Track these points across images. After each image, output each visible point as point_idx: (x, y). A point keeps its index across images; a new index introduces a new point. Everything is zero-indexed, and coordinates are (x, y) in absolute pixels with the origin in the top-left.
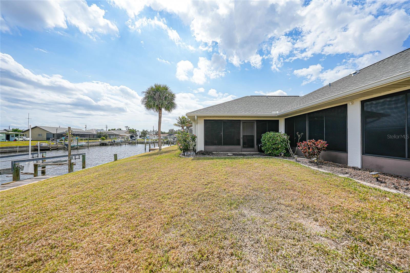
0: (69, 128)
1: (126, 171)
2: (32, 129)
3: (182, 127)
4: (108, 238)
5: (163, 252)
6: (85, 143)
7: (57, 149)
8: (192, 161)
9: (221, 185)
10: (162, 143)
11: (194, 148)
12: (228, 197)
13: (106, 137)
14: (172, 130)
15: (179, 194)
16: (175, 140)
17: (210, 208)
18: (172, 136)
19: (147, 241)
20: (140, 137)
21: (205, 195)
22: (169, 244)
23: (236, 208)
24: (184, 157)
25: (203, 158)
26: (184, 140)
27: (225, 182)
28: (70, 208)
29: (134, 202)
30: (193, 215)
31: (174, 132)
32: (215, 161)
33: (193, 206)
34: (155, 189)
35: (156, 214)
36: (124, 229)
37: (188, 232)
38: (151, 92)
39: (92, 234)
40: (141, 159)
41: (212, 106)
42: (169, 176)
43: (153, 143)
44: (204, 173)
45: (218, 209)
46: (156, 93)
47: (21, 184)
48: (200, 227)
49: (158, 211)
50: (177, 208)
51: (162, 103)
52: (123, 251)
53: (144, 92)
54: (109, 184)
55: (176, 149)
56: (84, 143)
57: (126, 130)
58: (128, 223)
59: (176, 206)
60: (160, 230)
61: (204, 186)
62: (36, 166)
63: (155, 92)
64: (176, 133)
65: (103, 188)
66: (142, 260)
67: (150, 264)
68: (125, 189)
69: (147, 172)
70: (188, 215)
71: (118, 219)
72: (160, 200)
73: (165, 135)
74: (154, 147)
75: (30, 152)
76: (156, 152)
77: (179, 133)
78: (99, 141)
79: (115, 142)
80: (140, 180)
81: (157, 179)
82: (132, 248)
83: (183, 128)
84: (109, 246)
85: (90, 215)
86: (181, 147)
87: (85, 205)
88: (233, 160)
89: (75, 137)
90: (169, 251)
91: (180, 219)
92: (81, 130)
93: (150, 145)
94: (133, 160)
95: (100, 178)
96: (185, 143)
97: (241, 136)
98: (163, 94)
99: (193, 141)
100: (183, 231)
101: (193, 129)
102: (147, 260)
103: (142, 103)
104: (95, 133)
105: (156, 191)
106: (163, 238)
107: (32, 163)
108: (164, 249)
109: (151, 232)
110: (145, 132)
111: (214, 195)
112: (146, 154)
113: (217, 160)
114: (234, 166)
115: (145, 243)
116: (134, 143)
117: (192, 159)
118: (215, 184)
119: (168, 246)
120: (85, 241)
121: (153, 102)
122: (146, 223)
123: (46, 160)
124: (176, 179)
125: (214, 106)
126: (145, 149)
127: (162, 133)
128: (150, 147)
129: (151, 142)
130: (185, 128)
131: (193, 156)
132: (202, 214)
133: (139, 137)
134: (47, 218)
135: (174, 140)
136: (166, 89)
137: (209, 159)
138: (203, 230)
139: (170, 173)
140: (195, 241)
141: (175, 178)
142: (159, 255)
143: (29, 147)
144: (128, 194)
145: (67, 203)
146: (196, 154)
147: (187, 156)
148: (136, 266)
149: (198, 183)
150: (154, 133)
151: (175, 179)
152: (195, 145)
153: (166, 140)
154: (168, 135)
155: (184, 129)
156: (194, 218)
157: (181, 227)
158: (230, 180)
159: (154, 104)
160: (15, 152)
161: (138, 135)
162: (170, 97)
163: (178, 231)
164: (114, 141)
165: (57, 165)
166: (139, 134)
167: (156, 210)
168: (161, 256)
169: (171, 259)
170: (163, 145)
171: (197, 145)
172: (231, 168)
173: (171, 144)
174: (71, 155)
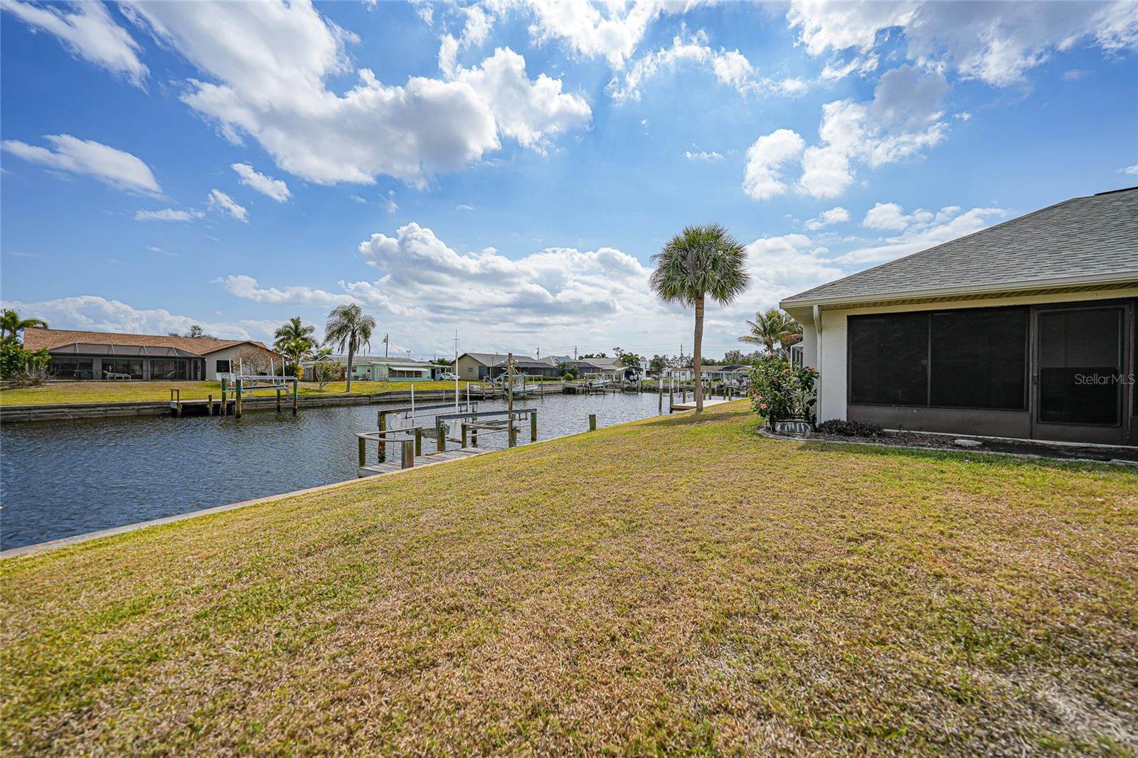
0: (510, 354)
1: (614, 457)
2: (459, 359)
3: (766, 343)
4: (570, 612)
5: (698, 708)
6: (536, 387)
7: (493, 398)
8: (799, 452)
9: (921, 553)
10: (705, 391)
11: (808, 409)
12: (956, 607)
13: (575, 374)
14: (736, 354)
15: (754, 551)
16: (745, 384)
17: (867, 626)
18: (735, 371)
19: (656, 659)
20: (648, 373)
21: (849, 576)
22: (716, 691)
23: (998, 667)
24: (771, 436)
25: (844, 445)
26: (772, 382)
27: (940, 546)
28: (507, 521)
29: (629, 543)
30: (798, 631)
31: (740, 359)
32: (894, 461)
33: (800, 600)
34: (682, 520)
35: (683, 591)
36: (603, 605)
37: (779, 679)
38: (675, 254)
39: (541, 592)
40: (647, 432)
41: (882, 267)
42: (722, 489)
43: (681, 390)
44: (844, 497)
45: (902, 639)
46: (688, 252)
47: (447, 459)
48: (824, 681)
49: (687, 583)
50: (744, 590)
51: (705, 278)
52: (599, 658)
53: (655, 256)
54: (578, 485)
55: (747, 409)
56: (534, 387)
57: (615, 356)
58: (613, 591)
59: (743, 584)
60: (690, 638)
61: (844, 542)
62: (464, 428)
63: (686, 250)
64: (746, 362)
65: (566, 493)
66: (640, 704)
67: (659, 725)
68: (609, 502)
69: (664, 468)
70: (781, 625)
71: (592, 574)
72: (694, 552)
73: (715, 369)
74: (684, 402)
75: (457, 403)
76: (689, 415)
77: (754, 364)
78: (562, 383)
79: (593, 386)
80: (646, 486)
81: (687, 492)
82: (618, 661)
83: (770, 346)
84: (570, 632)
85: (539, 546)
86: (764, 406)
87: (532, 522)
88: (983, 468)
89: (521, 375)
90: (714, 714)
91: (753, 629)
92: (529, 358)
93: (671, 396)
94: (630, 432)
95: (560, 468)
96: (776, 395)
97: (1033, 372)
98: (706, 253)
99: (804, 389)
100: (761, 671)
101: (804, 351)
102: (652, 709)
103: (653, 286)
104: (554, 365)
105: (684, 525)
106: (698, 667)
107: (460, 422)
108: (700, 702)
109: (667, 635)
110: (661, 360)
111: (884, 585)
112: (661, 419)
113: (902, 458)
114: (986, 492)
115: (650, 659)
116: (634, 390)
117: (801, 445)
118: (891, 547)
119: (711, 697)
120: (527, 601)
121: (679, 278)
122: (655, 607)
123: (478, 418)
124: (745, 500)
125: (890, 264)
126: (660, 405)
127: (706, 363)
128: (672, 401)
129: (675, 388)
130: (777, 346)
131: (803, 436)
132: (833, 637)
133: (644, 373)
134: (474, 532)
135: (740, 382)
136: (715, 235)
137: (866, 451)
138: (837, 696)
139: (726, 480)
140: (802, 722)
141: (740, 499)
142: (684, 712)
143: (454, 391)
144: (615, 518)
145: (502, 511)
146: (815, 430)
147: (782, 434)
148: (625, 713)
149: (822, 529)
150: (684, 364)
151: (741, 502)
152: (812, 402)
153: (716, 383)
154: (721, 367)
155: (772, 351)
156: (802, 641)
157: (757, 654)
158: (966, 543)
159: (683, 286)
160: (440, 400)
161: (642, 370)
162: (727, 257)
163: (745, 662)
164: (591, 384)
165: (492, 428)
166: (646, 366)
167: (681, 577)
168: (692, 718)
169: (719, 739)
170: (707, 397)
171: (818, 403)
172: (975, 497)
173: (732, 395)
174: (514, 411)
